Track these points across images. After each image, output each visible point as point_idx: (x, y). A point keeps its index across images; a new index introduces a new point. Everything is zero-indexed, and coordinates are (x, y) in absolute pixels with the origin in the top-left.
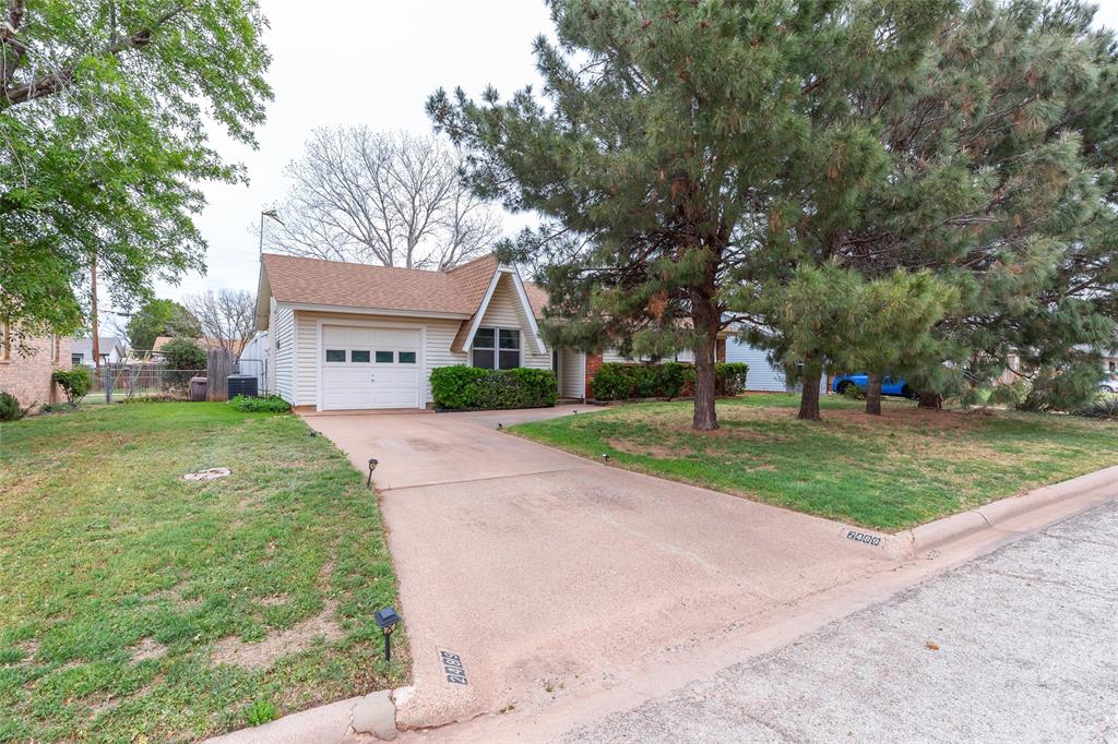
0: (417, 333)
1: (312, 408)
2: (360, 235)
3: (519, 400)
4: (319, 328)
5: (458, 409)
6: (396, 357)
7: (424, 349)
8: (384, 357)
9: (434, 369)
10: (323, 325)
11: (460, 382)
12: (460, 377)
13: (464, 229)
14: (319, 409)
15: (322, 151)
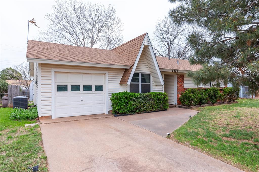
0: (104, 76)
1: (49, 117)
2: (73, 42)
3: (153, 108)
4: (53, 73)
5: (125, 114)
6: (93, 88)
7: (107, 84)
8: (88, 88)
9: (113, 94)
10: (55, 72)
11: (127, 101)
12: (126, 98)
13: (111, 38)
14: (53, 118)
15: (59, 9)
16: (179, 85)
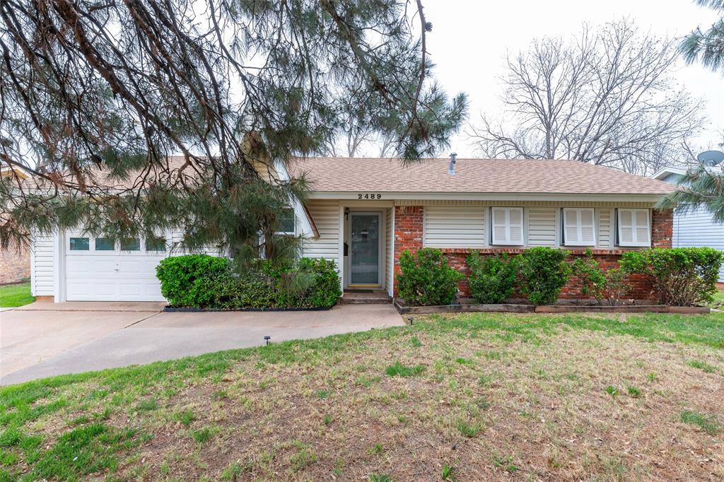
1: (50, 298)
14: (56, 300)
16: (399, 239)
